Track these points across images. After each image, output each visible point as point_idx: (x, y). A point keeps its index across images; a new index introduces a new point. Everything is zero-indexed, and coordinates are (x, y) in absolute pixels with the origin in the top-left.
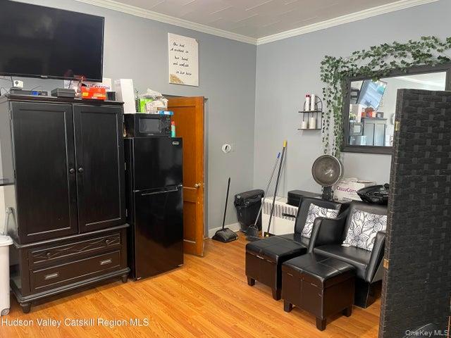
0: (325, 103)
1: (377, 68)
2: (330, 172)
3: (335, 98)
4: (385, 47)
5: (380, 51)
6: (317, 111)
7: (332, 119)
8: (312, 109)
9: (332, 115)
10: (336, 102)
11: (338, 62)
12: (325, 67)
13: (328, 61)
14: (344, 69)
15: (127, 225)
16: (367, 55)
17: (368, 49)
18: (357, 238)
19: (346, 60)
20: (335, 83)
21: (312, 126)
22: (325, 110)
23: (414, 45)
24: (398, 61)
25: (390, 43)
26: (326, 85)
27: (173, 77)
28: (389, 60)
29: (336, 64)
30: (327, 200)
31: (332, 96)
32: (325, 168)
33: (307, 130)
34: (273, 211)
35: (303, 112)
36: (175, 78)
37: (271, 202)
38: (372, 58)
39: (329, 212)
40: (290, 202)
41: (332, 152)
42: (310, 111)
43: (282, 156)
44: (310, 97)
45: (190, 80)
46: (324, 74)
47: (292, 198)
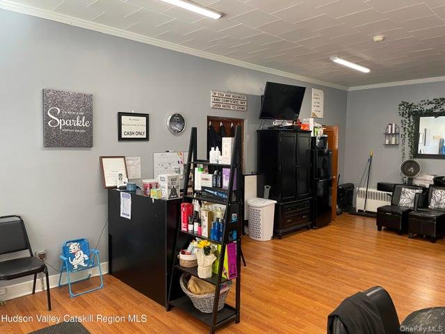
0: (402, 129)
1: (437, 111)
2: (412, 169)
3: (409, 126)
4: (443, 99)
5: (439, 101)
6: (396, 134)
7: (407, 138)
8: (393, 132)
9: (407, 136)
10: (410, 128)
11: (411, 105)
12: (401, 107)
13: (403, 104)
14: (415, 110)
15: (311, 197)
16: (431, 103)
17: (431, 100)
18: (438, 204)
19: (416, 104)
20: (409, 117)
22: (402, 132)
26: (403, 119)
29: (410, 106)
30: (410, 185)
31: (407, 125)
32: (409, 167)
33: (390, 145)
34: (366, 195)
35: (387, 134)
36: (314, 114)
37: (365, 190)
38: (434, 105)
39: (417, 191)
40: (379, 189)
41: (407, 159)
42: (392, 134)
43: (370, 160)
44: (391, 125)
45: (320, 115)
46: (401, 112)
47: (381, 187)
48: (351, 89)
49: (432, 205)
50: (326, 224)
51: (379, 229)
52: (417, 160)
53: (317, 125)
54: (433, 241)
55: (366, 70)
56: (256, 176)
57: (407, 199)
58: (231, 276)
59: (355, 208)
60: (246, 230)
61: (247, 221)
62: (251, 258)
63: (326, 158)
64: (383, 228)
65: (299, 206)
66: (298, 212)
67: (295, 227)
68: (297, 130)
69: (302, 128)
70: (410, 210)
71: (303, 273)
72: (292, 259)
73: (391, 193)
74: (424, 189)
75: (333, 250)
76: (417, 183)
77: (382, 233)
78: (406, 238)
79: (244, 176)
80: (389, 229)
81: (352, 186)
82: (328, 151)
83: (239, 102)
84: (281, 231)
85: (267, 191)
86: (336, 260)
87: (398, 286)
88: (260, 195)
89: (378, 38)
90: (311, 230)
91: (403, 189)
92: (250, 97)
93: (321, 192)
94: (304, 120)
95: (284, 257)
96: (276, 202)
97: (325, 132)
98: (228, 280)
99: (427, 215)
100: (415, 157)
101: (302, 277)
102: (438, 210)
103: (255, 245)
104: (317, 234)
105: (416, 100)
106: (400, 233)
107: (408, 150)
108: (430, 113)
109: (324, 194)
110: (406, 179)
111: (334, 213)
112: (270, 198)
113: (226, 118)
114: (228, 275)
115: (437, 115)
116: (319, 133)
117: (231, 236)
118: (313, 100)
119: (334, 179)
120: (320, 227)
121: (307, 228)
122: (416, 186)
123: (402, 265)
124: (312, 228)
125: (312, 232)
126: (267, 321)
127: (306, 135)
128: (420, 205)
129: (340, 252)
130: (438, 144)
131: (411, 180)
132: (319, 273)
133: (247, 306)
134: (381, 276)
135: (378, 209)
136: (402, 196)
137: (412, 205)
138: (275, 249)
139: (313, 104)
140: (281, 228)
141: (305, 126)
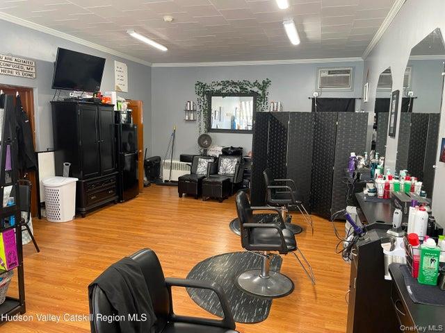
0: (198, 107)
1: (224, 91)
2: (206, 142)
3: (204, 104)
4: (228, 82)
5: (226, 84)
6: (194, 111)
7: (202, 115)
8: (192, 109)
9: (202, 113)
10: (204, 106)
11: (205, 85)
12: (198, 87)
13: (199, 84)
14: (208, 90)
15: (117, 172)
16: (219, 84)
17: (219, 81)
18: (225, 170)
19: (208, 85)
20: (203, 96)
21: (192, 119)
22: (198, 109)
23: (240, 83)
24: (233, 90)
25: (230, 80)
26: (198, 97)
27: (117, 87)
28: (229, 88)
29: (203, 86)
30: (205, 156)
31: (202, 103)
32: (204, 140)
33: (189, 120)
34: (171, 167)
35: (186, 110)
36: (118, 88)
37: (170, 162)
38: (222, 86)
39: (210, 160)
40: (181, 161)
41: (203, 133)
42: (190, 110)
43: (174, 135)
44: (190, 102)
45: (125, 89)
46: (197, 91)
47: (183, 158)
48: (154, 65)
49: (221, 172)
50: (134, 197)
51: (181, 196)
52: (210, 134)
53: (120, 99)
54: (220, 201)
55: (164, 49)
56: (52, 153)
57: (202, 168)
58: (10, 266)
59: (162, 179)
60: (43, 213)
61: (44, 203)
62: (47, 242)
63: (132, 132)
64: (184, 194)
65: (103, 182)
66: (103, 188)
67: (100, 204)
68: (98, 103)
69: (103, 101)
70: (204, 177)
71: (104, 248)
72: (94, 235)
73: (190, 164)
74: (216, 159)
75: (137, 221)
76: (210, 153)
77: (183, 199)
78: (200, 201)
79: (37, 153)
80: (188, 195)
81: (158, 159)
82: (134, 125)
83: (25, 68)
84: (84, 209)
85: (66, 169)
86: (138, 230)
87: (189, 243)
88: (59, 173)
89: (168, 18)
90: (118, 204)
91: (200, 159)
92: (38, 63)
93: (128, 166)
94: (106, 93)
95: (86, 235)
96: (77, 179)
97: (129, 107)
98: (6, 271)
99: (216, 180)
100: (208, 131)
101: (103, 252)
102: (225, 175)
103: (54, 227)
104: (123, 207)
105: (208, 81)
106: (197, 197)
107: (203, 125)
108: (219, 94)
109: (131, 168)
110: (202, 151)
111: (141, 185)
112: (71, 176)
113: (9, 86)
114: (6, 266)
115: (224, 95)
116: (122, 107)
117: (7, 222)
118: (116, 73)
119: (140, 153)
120: (127, 200)
121: (114, 203)
122: (209, 156)
123: (195, 225)
124: (119, 202)
125: (119, 206)
126: (58, 304)
127: (109, 108)
128: (212, 172)
129: (143, 221)
130: (230, 121)
131: (205, 151)
132: (119, 244)
133: (38, 294)
134: (177, 237)
135: (179, 178)
136: (199, 166)
137: (205, 173)
138: (78, 228)
139: (116, 77)
140: (84, 206)
141: (106, 99)
